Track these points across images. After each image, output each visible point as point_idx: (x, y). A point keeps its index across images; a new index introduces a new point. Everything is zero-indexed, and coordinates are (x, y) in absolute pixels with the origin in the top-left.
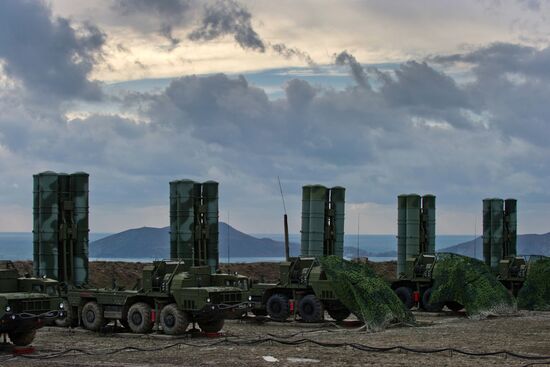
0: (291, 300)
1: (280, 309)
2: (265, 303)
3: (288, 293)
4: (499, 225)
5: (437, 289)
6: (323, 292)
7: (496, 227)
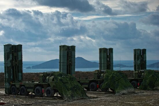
0: (43, 89)
1: (39, 92)
2: (34, 90)
3: (42, 86)
4: (139, 59)
5: (105, 83)
6: (53, 86)
7: (138, 59)
